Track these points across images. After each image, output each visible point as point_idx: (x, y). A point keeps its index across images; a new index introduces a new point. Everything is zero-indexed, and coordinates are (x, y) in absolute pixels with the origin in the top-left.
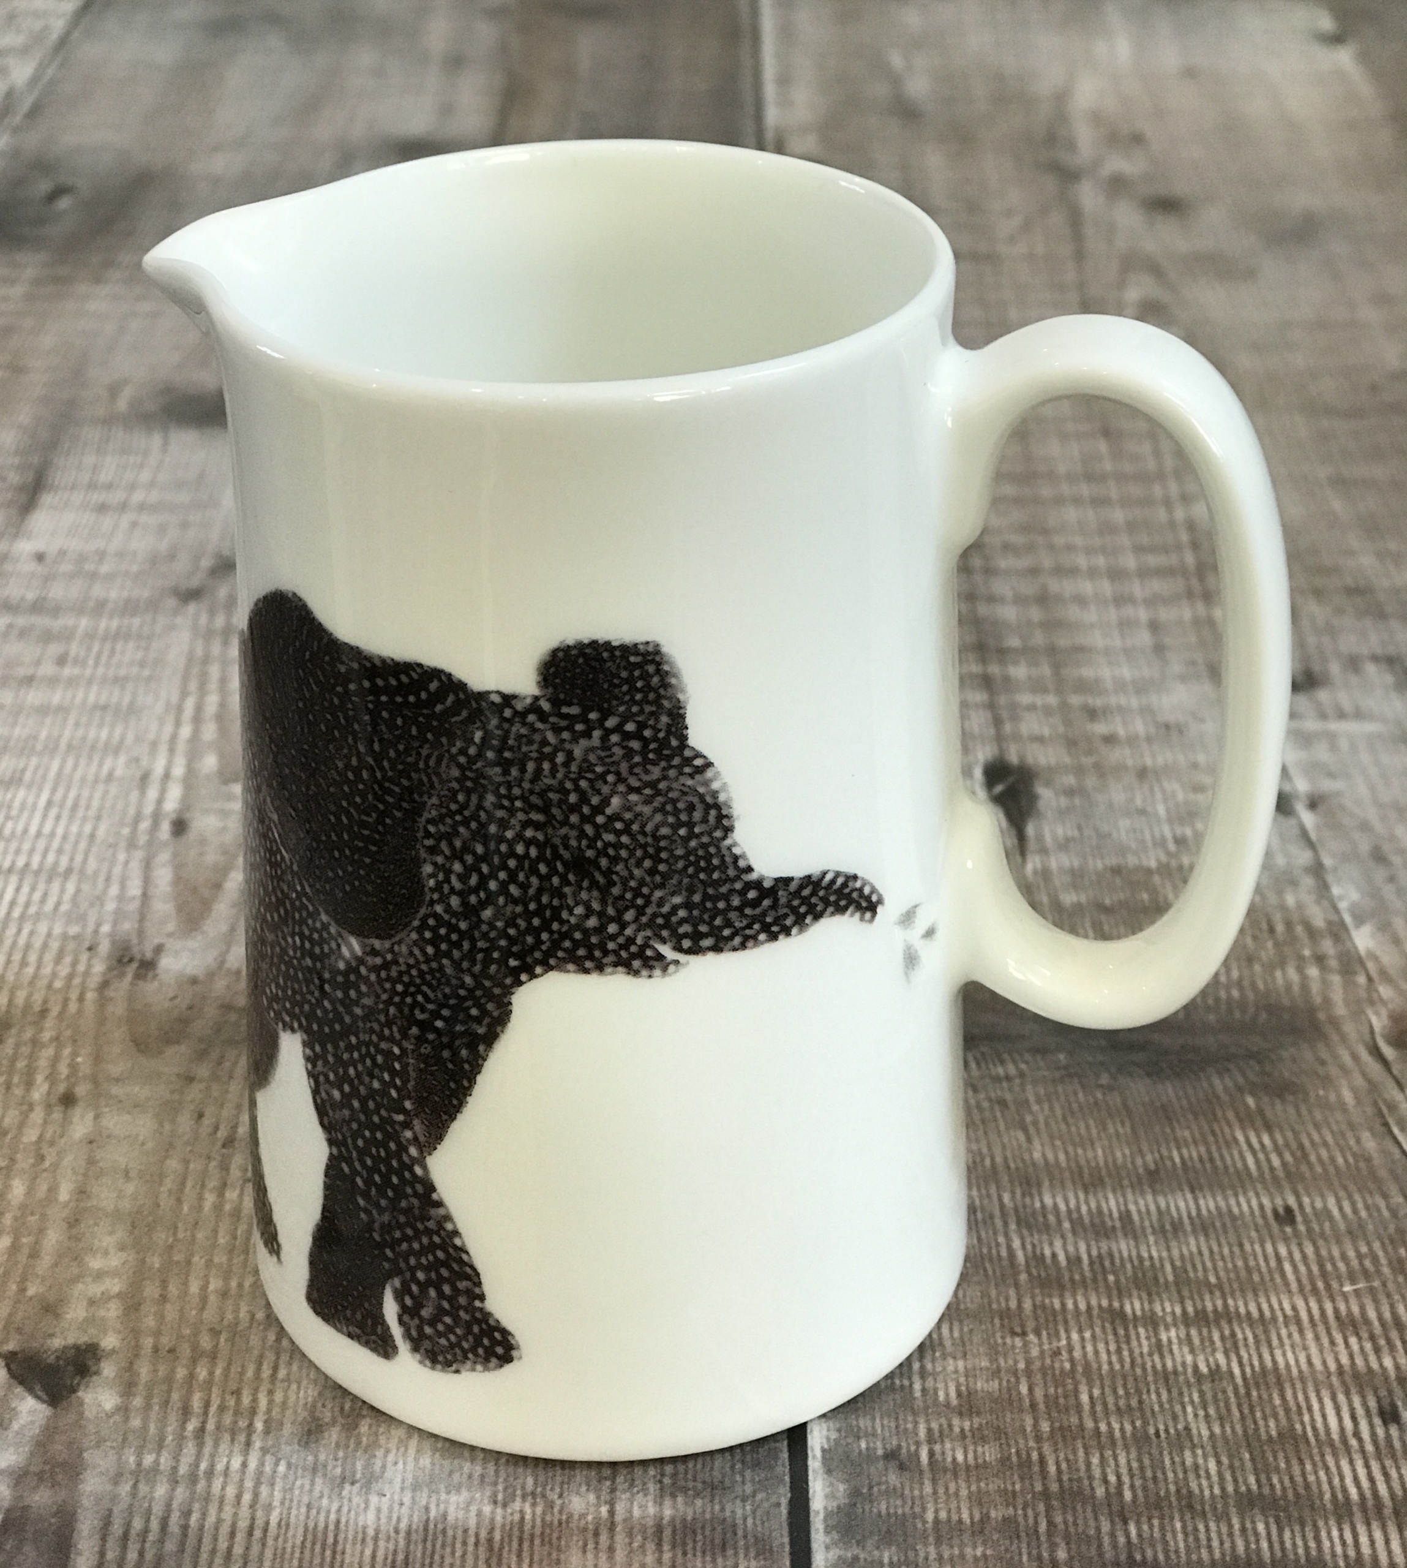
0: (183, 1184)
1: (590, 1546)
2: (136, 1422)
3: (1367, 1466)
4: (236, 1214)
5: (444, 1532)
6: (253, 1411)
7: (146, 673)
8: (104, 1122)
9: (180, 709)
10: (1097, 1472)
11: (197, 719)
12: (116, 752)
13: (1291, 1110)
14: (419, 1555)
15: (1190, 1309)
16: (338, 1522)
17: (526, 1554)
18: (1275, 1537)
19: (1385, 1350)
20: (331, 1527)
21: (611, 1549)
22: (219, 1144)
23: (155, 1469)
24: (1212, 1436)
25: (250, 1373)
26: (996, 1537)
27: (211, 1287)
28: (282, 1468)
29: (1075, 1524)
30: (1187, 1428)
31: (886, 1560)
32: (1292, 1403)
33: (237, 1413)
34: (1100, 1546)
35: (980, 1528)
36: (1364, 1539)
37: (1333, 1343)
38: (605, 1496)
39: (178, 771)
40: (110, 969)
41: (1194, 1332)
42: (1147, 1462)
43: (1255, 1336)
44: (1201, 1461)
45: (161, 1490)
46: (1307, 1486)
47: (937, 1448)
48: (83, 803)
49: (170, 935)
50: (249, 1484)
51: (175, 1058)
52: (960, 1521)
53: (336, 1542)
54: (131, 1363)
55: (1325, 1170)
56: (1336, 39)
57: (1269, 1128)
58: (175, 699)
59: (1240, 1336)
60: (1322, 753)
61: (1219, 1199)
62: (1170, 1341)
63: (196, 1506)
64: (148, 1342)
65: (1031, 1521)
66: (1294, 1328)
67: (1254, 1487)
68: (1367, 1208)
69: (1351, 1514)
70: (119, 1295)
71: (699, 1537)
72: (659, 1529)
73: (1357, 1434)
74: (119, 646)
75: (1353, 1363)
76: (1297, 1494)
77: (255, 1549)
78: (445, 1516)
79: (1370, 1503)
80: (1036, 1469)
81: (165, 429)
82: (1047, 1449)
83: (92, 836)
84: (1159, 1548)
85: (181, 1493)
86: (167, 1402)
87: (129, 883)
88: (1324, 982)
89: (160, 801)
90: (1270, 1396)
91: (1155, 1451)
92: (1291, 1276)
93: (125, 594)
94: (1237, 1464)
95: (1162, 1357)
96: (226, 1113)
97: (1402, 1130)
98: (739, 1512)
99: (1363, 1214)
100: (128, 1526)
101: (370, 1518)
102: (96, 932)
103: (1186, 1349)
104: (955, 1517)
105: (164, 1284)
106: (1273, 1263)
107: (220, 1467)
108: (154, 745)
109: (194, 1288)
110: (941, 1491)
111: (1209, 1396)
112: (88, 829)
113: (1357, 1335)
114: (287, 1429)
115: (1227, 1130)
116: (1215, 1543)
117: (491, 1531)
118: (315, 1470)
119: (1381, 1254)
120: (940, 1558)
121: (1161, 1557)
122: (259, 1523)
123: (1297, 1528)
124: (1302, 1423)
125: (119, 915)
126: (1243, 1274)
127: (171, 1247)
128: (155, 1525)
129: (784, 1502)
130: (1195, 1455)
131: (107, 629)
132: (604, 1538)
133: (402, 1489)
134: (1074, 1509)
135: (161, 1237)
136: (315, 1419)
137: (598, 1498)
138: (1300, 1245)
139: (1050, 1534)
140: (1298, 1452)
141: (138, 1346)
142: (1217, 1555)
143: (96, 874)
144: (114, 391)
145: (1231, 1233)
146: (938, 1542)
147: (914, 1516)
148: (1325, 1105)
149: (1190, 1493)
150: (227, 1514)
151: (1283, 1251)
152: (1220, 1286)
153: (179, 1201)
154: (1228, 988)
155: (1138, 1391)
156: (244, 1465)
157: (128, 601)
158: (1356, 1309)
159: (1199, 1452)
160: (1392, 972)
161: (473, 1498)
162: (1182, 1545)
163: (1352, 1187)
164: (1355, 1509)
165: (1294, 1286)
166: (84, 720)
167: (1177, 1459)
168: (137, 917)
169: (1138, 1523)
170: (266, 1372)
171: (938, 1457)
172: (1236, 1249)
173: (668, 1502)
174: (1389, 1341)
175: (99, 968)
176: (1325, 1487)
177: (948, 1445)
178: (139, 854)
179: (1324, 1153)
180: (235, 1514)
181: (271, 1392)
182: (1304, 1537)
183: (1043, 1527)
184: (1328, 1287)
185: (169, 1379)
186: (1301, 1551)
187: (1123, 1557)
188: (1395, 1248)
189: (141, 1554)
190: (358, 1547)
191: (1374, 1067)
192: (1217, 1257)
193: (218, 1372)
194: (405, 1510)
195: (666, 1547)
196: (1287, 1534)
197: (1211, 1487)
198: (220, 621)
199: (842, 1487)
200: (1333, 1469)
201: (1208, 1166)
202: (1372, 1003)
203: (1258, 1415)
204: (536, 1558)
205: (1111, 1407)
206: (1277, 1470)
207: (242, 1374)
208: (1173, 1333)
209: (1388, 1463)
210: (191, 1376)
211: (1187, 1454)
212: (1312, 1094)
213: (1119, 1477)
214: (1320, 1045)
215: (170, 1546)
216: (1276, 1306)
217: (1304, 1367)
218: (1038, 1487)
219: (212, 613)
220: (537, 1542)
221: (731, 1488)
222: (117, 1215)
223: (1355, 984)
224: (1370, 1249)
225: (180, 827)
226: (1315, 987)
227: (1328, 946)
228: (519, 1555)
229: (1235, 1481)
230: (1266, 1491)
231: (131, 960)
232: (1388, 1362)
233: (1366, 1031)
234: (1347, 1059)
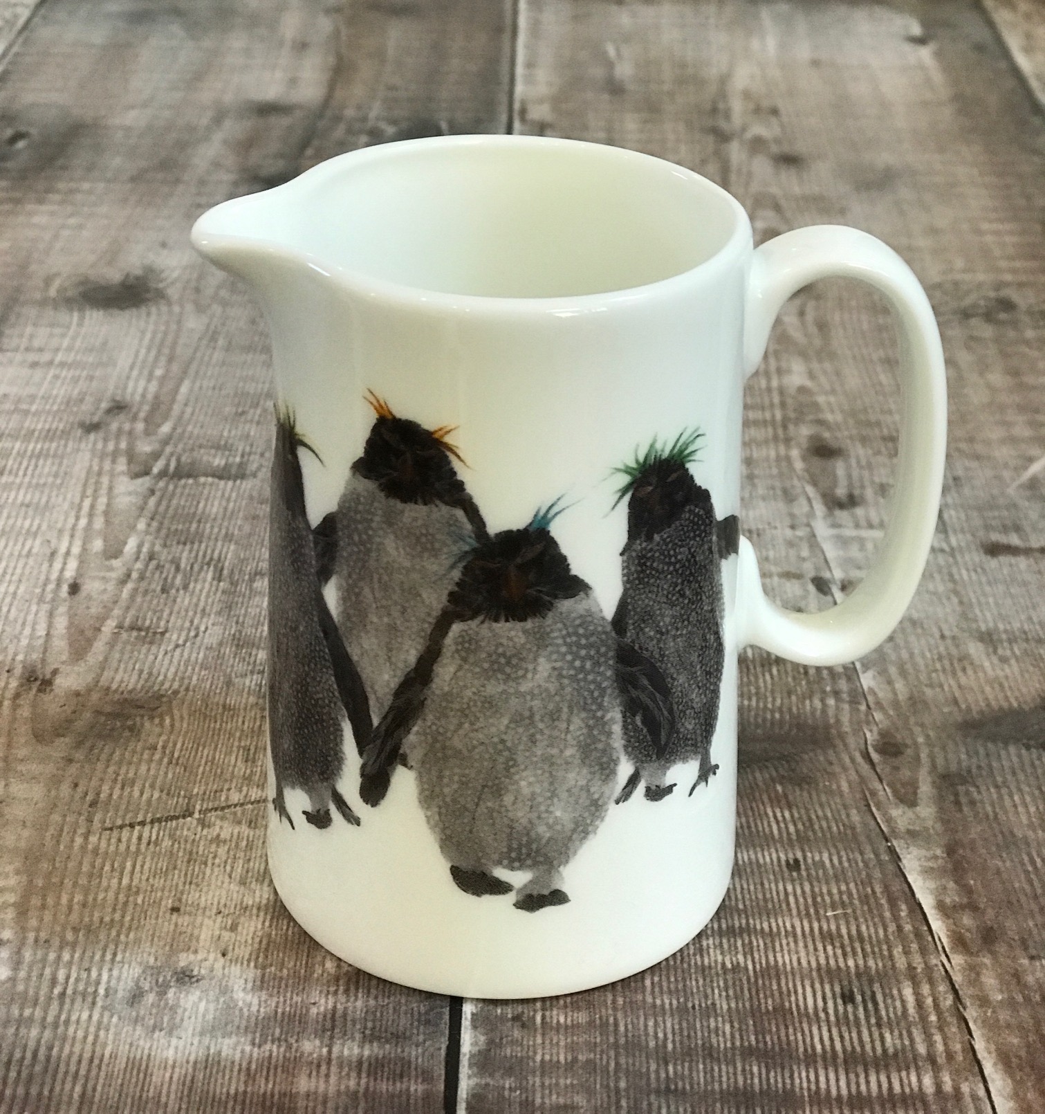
0: (62, 830)
1: (314, 1073)
2: (20, 988)
3: (830, 1031)
4: (96, 852)
5: (219, 1062)
6: (98, 983)
7: (59, 481)
8: (11, 789)
9: (80, 508)
10: (651, 1031)
11: (91, 515)
12: (35, 535)
13: (805, 794)
14: (201, 1077)
15: (724, 926)
16: (149, 1055)
17: (271, 1078)
18: (764, 1076)
19: (850, 954)
20: (145, 1058)
21: (327, 1076)
22: (86, 806)
23: (31, 1019)
24: (729, 1008)
25: (97, 957)
26: (580, 1072)
27: (76, 900)
28: (115, 1019)
29: (634, 1065)
30: (714, 1004)
31: (507, 1086)
32: (784, 989)
33: (88, 984)
34: (649, 1079)
35: (571, 1066)
36: (822, 1079)
37: (816, 949)
38: (326, 1041)
39: (76, 550)
40: (22, 685)
41: (725, 941)
42: (685, 1025)
43: (765, 944)
44: (720, 1025)
45: (34, 1032)
46: (789, 1043)
47: (548, 1013)
48: (10, 571)
49: (63, 663)
50: (92, 1030)
51: (61, 746)
52: (558, 1062)
53: (147, 1066)
54: (20, 949)
55: (824, 835)
56: (921, 41)
57: (790, 808)
58: (77, 500)
59: (755, 944)
60: (854, 552)
61: (751, 852)
62: (708, 947)
63: (57, 1043)
64: (31, 936)
65: (604, 1062)
66: (791, 939)
67: (754, 1043)
68: (849, 860)
69: (816, 1062)
70: (14, 905)
71: (386, 1069)
72: (360, 1063)
73: (825, 1010)
74: (41, 462)
75: (828, 963)
76: (781, 1049)
77: (94, 1073)
78: (220, 1053)
79: (829, 1055)
80: (611, 1028)
81: (81, 310)
82: (620, 1015)
83: (15, 593)
84: (687, 1081)
85: (48, 1034)
86: (42, 975)
87: (37, 627)
88: (837, 708)
89: (62, 570)
90: (771, 984)
91: (691, 1019)
92: (793, 905)
93: (47, 427)
94: (744, 1027)
95: (702, 956)
96: (94, 783)
97: (878, 809)
98: (414, 1053)
99: (846, 864)
100: (11, 1055)
101: (170, 1053)
102: (13, 660)
103: (718, 952)
104: (555, 1059)
105: (44, 897)
106: (782, 896)
107: (74, 1018)
108: (61, 531)
109: (64, 900)
110: (547, 1042)
111: (730, 983)
112: (12, 589)
113: (833, 944)
114: (120, 994)
115: (761, 807)
116: (724, 1079)
117: (250, 1063)
118: (136, 1021)
119: (854, 891)
120: (543, 1085)
121: (688, 1087)
122: (98, 1054)
123: (779, 1070)
124: (790, 1002)
125: (30, 647)
126: (761, 903)
127: (51, 873)
128: (29, 1055)
129: (444, 1047)
130: (716, 1021)
131: (33, 451)
132: (324, 1068)
133: (193, 1035)
134: (634, 1056)
135: (45, 865)
136: (139, 987)
137: (322, 1042)
138: (801, 884)
139: (617, 1070)
140: (785, 1020)
141: (25, 938)
142: (725, 1086)
143: (16, 620)
144: (48, 281)
145: (757, 874)
146: (542, 1075)
147: (528, 1058)
148: (830, 792)
149: (711, 1046)
150: (77, 1049)
151: (790, 888)
152: (745, 911)
153: (58, 842)
154: (772, 712)
155: (684, 980)
156: (90, 1017)
157: (49, 431)
158: (833, 927)
159: (720, 1019)
160: (885, 704)
161: (238, 1043)
162: (702, 1080)
163: (840, 846)
164: (819, 1059)
165: (794, 912)
166: (14, 514)
167: (705, 1024)
168: (41, 650)
169: (675, 1064)
170: (108, 957)
171: (548, 1020)
172: (759, 887)
173: (367, 1046)
174: (853, 949)
175: (14, 684)
176: (801, 1043)
177: (555, 1012)
178: (46, 607)
179: (824, 824)
180: (83, 1049)
181: (111, 970)
182: (783, 1075)
183: (613, 1064)
184: (817, 912)
185: (44, 960)
186: (780, 1085)
187: (663, 1087)
188: (864, 888)
189: (19, 1073)
190: (162, 1072)
191: (865, 768)
192: (746, 892)
193: (77, 955)
194: (194, 1048)
195: (364, 1075)
196: (772, 1074)
197: (725, 1043)
198: (111, 446)
199: (482, 1038)
200: (807, 1032)
201: (746, 831)
202: (868, 723)
203: (762, 996)
204: (278, 1080)
205: (665, 988)
206: (770, 1031)
207: (92, 957)
208: (711, 941)
209: (844, 1028)
210: (59, 958)
211: (712, 1020)
212: (821, 785)
213: (665, 1035)
214: (831, 752)
215: (38, 1068)
216: (781, 924)
217: (795, 964)
218: (612, 1040)
219: (106, 440)
220: (279, 1070)
221: (410, 1038)
222: (15, 851)
223: (858, 710)
224: (848, 888)
225: (74, 588)
226: (831, 712)
227: (843, 685)
228: (267, 1079)
229: (742, 1039)
230: (761, 1045)
231: (36, 679)
232: (851, 963)
233: (862, 742)
234: (847, 760)
